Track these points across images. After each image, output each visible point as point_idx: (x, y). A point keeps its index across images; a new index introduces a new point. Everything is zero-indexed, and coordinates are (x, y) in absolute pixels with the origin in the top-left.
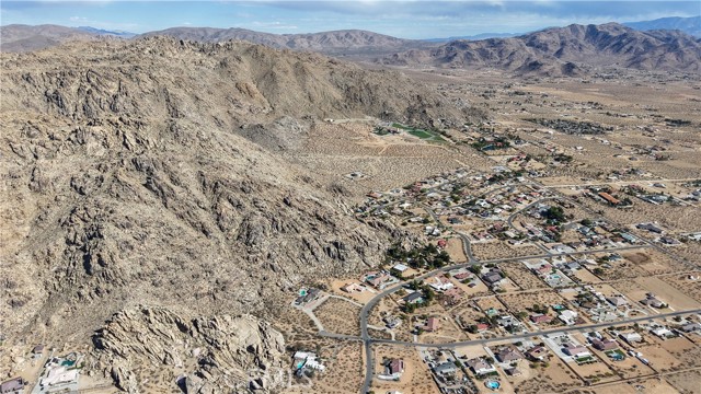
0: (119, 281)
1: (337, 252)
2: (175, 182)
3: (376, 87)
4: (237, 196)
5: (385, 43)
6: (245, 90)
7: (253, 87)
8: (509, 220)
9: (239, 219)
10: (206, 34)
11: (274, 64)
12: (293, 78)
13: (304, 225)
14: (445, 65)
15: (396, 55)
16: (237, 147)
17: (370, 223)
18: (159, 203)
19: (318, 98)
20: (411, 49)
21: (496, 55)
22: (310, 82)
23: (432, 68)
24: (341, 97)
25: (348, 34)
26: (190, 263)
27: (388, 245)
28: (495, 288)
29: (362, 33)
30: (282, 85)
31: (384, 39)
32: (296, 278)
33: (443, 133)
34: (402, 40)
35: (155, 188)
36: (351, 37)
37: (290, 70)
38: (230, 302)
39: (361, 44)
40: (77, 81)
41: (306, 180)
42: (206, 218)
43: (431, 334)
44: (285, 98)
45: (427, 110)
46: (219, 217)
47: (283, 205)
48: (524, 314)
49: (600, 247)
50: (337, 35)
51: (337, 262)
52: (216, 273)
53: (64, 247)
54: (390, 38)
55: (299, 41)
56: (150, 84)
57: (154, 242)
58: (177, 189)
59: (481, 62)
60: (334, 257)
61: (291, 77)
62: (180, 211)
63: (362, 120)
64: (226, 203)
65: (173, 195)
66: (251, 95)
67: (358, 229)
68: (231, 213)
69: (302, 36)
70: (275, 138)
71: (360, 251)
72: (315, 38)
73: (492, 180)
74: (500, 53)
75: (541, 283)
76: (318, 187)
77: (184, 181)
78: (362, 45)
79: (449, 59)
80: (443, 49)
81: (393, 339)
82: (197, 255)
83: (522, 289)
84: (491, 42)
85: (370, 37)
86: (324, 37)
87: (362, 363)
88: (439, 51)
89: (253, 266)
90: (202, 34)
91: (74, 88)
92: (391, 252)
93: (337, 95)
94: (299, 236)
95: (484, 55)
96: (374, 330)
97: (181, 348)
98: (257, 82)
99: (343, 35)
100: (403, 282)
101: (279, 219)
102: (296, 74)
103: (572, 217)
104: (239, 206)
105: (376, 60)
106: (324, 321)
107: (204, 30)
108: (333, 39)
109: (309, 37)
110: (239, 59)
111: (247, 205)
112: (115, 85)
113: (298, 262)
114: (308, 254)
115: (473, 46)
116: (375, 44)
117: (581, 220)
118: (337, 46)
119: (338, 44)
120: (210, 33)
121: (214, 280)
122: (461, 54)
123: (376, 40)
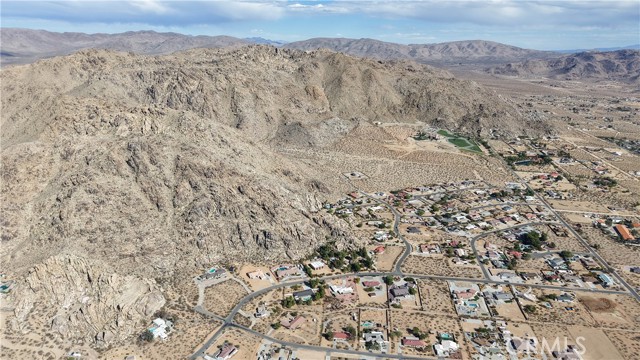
0: (65, 233)
1: (265, 240)
2: (152, 162)
3: (437, 95)
4: (197, 179)
5: (508, 54)
6: (311, 92)
7: (320, 90)
8: (474, 239)
9: (191, 198)
10: (340, 43)
11: (345, 70)
12: (359, 84)
13: (245, 212)
14: (559, 77)
15: (509, 65)
16: (228, 139)
17: (314, 219)
18: (132, 177)
19: (376, 101)
20: (528, 59)
21: (623, 67)
22: (374, 86)
23: (544, 79)
24: (399, 102)
25: (470, 44)
26: (129, 228)
27: (323, 242)
28: (394, 302)
29: (486, 43)
30: (345, 89)
31: (508, 50)
32: (216, 257)
33: (484, 144)
34: (528, 51)
35: (134, 165)
36: (473, 47)
37: (359, 75)
38: (144, 266)
39: (483, 53)
40: (170, 78)
41: (286, 173)
42: (166, 194)
43: (287, 331)
44: (345, 101)
45: (481, 119)
46: (177, 194)
47: (235, 192)
48: (398, 334)
49: (559, 283)
50: (460, 46)
51: (262, 250)
52: (145, 240)
53: (54, 201)
54: (514, 49)
55: (420, 50)
56: (224, 83)
57: (109, 207)
58: (152, 167)
59: (603, 75)
60: (261, 245)
61: (358, 82)
62: (145, 185)
63: (410, 125)
64: (187, 185)
65: (145, 172)
66: (315, 96)
67: (298, 223)
68: (187, 193)
69: (426, 46)
70: (308, 135)
71: (286, 243)
72: (437, 48)
73: (494, 196)
74: (629, 67)
75: (450, 307)
76: (297, 180)
77: (161, 161)
78: (483, 55)
79: (566, 70)
80: (563, 60)
81: (250, 328)
82: (137, 223)
83: (422, 309)
84: (623, 54)
85: (492, 47)
86: (446, 47)
87: (202, 341)
88: (559, 61)
89: (183, 240)
90: (336, 43)
91: (166, 84)
92: (322, 249)
93: (396, 99)
94: (236, 221)
95: (609, 66)
96: (241, 316)
97: (78, 294)
98: (325, 85)
99: (465, 45)
100: (309, 279)
101: (224, 203)
102: (363, 80)
103: (552, 246)
104: (195, 188)
105: (487, 70)
106: (208, 298)
107: (339, 40)
108: (455, 50)
109: (432, 47)
110: (316, 65)
111: (203, 189)
112: (196, 83)
113: (226, 243)
114: (236, 238)
115: (599, 58)
116: (496, 55)
117: (560, 251)
118: (457, 55)
119: (458, 54)
120: (343, 43)
121: (139, 246)
122: (582, 64)
123: (499, 50)
